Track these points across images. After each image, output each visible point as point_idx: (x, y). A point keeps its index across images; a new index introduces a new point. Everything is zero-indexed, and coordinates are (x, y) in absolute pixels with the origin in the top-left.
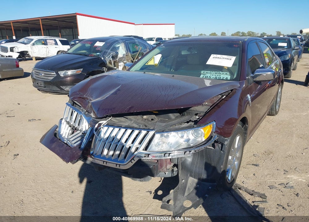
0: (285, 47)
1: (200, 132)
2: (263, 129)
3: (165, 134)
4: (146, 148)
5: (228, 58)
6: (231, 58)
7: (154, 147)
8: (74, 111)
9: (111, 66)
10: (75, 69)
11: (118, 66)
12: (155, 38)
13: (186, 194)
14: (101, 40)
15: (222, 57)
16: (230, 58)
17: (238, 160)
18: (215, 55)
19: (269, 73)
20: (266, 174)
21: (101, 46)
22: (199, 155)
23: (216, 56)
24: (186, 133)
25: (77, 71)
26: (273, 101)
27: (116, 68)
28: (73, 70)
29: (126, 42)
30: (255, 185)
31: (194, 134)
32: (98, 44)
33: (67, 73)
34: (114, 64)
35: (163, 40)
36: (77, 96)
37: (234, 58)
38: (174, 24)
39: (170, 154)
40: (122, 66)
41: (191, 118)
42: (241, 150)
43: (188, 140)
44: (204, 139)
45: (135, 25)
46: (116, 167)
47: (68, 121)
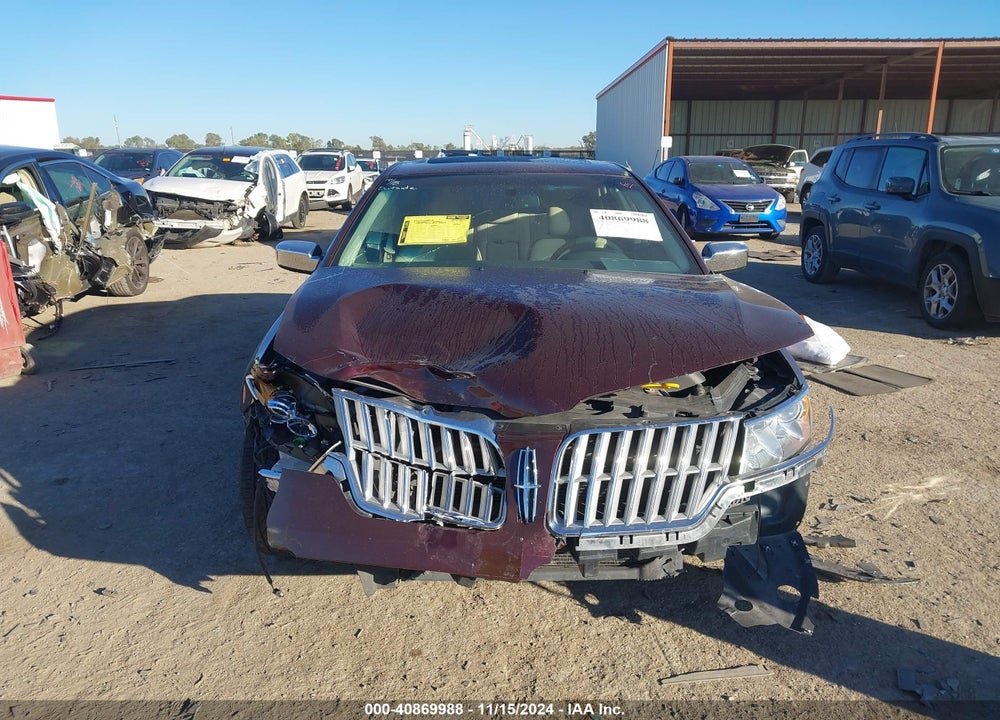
11: (28, 253)
29: (41, 164)
34: (16, 251)
40: (38, 255)
46: (667, 544)
47: (373, 450)
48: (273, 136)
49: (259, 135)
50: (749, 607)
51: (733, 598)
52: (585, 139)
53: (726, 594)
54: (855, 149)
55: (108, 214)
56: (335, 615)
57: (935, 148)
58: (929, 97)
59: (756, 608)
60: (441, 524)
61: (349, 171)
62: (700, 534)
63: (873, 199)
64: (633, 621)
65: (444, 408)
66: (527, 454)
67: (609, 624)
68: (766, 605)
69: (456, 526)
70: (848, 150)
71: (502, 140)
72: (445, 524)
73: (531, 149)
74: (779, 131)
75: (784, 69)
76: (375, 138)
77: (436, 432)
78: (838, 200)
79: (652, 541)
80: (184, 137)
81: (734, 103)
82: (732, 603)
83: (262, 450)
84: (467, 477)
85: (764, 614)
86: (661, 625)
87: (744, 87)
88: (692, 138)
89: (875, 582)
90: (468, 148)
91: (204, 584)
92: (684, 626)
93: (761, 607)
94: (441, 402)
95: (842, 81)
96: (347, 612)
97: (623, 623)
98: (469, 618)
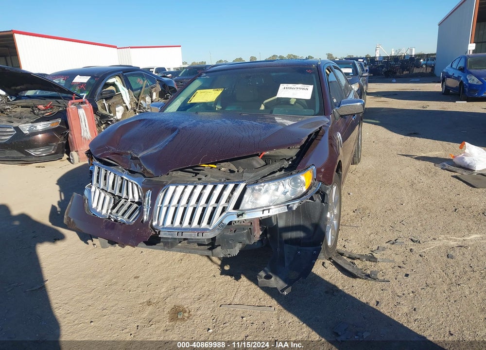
0: (351, 73)
1: (299, 181)
2: (348, 182)
3: (257, 187)
4: (237, 207)
5: (304, 87)
6: (307, 88)
7: (246, 204)
8: (109, 172)
9: (104, 112)
10: (48, 121)
11: (116, 111)
12: (153, 68)
13: (287, 264)
14: (82, 73)
15: (295, 87)
16: (305, 87)
17: (336, 218)
18: (285, 85)
19: (359, 104)
20: (368, 233)
21: (84, 83)
22: (293, 214)
23: (287, 87)
24: (281, 184)
25: (53, 123)
26: (355, 145)
27: (112, 115)
28: (46, 123)
29: (124, 74)
30: (361, 248)
31: (291, 184)
32: (78, 79)
33: (36, 127)
34: (109, 110)
35: (167, 70)
36: (107, 152)
37: (311, 87)
38: (180, 46)
39: (269, 209)
40: (121, 111)
41: (283, 164)
42: (338, 205)
43: (285, 193)
44: (305, 189)
45: (118, 48)
46: (198, 238)
47: (101, 188)
48: (280, 56)
49: (274, 56)
50: (270, 277)
55: (154, 94)
59: (273, 279)
60: (113, 220)
62: (213, 235)
66: (148, 193)
69: (117, 221)
73: (413, 54)
76: (329, 54)
79: (191, 235)
80: (240, 59)
89: (369, 280)
93: (275, 279)
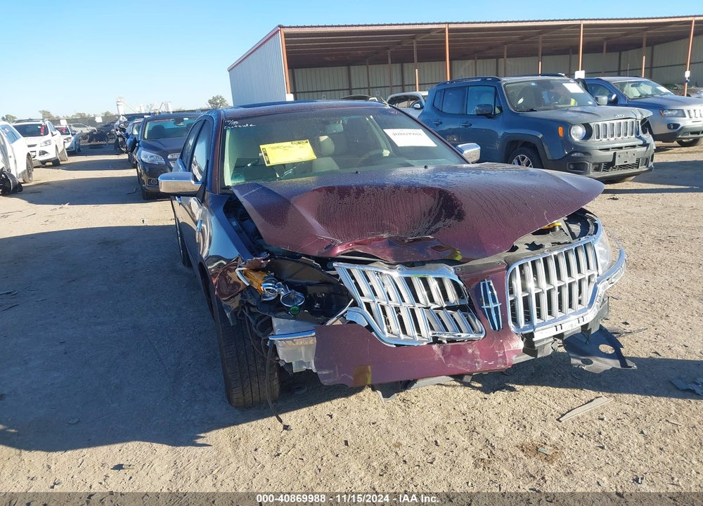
46: (578, 326)
50: (591, 362)
51: (579, 359)
52: (210, 102)
53: (573, 357)
54: (445, 90)
56: (319, 436)
57: (500, 84)
58: (445, 60)
60: (446, 342)
61: (53, 135)
62: (593, 315)
63: (465, 120)
64: (512, 391)
65: (410, 265)
66: (487, 285)
67: (500, 396)
68: (599, 358)
69: (455, 341)
70: (440, 91)
71: (148, 107)
72: (448, 342)
74: (354, 86)
75: (352, 45)
77: (409, 282)
78: (441, 123)
79: (572, 325)
81: (322, 69)
82: (580, 362)
83: (259, 323)
84: (441, 308)
85: (601, 365)
86: (529, 389)
87: (328, 59)
88: (298, 94)
90: (143, 112)
91: (199, 441)
92: (542, 386)
93: (597, 360)
94: (409, 260)
95: (389, 51)
96: (326, 432)
97: (506, 394)
98: (411, 414)
